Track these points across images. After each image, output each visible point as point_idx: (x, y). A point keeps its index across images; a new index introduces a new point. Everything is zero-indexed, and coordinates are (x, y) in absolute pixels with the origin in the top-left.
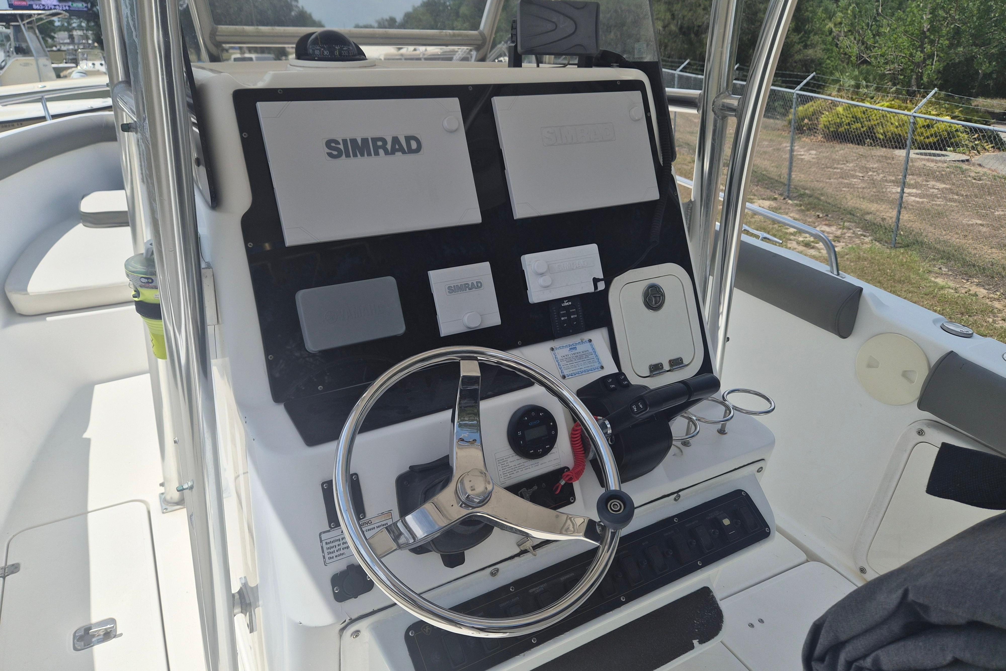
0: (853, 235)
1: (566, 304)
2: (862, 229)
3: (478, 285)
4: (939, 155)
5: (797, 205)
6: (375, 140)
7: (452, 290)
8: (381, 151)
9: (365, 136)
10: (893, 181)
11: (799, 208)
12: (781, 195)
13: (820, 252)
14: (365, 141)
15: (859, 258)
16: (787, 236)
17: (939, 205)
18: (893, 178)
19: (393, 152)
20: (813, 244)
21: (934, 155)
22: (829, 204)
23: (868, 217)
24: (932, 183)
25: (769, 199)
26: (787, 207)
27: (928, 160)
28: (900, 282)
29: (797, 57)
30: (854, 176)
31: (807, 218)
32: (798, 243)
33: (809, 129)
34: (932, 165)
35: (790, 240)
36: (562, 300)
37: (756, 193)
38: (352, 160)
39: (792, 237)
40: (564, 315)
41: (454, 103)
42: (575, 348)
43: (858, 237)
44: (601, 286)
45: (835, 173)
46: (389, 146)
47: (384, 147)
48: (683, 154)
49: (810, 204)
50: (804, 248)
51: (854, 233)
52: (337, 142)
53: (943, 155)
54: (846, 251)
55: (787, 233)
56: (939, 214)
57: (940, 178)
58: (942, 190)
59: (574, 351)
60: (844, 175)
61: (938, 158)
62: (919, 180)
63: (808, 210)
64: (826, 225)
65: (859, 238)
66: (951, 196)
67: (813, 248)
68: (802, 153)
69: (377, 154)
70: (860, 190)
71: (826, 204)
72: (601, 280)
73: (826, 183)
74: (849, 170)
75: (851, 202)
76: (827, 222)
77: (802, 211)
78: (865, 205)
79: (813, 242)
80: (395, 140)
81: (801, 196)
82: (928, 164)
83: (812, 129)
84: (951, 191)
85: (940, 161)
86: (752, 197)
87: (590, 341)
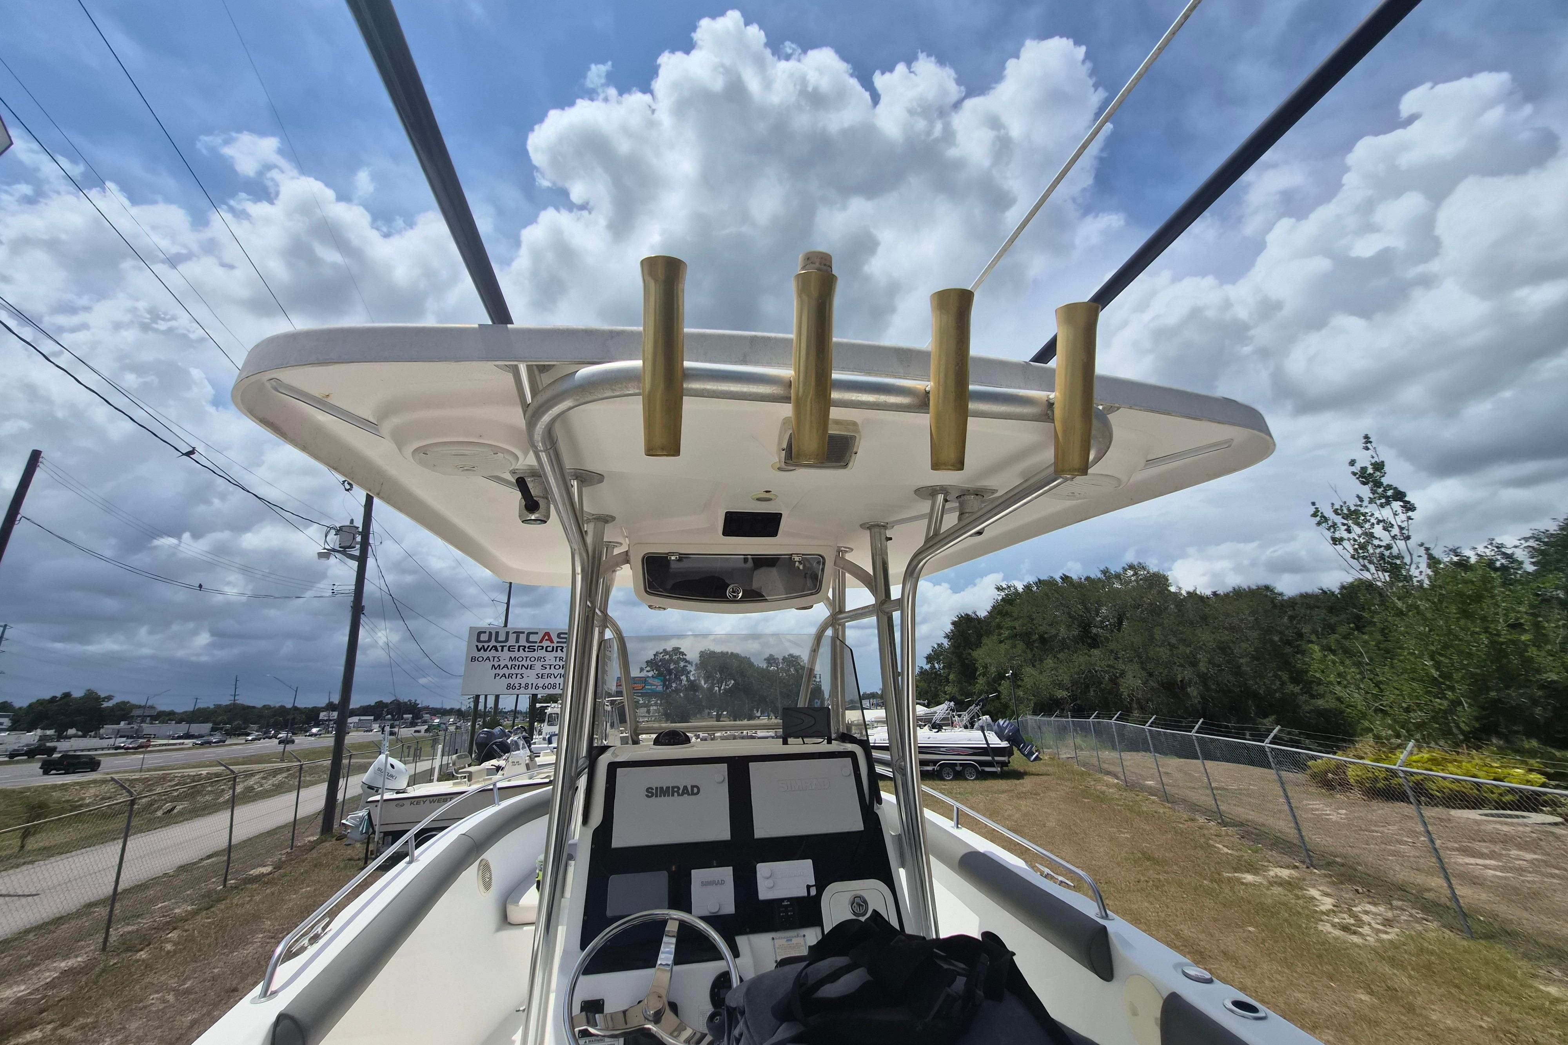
0: (1411, 919)
1: (785, 903)
2: (1422, 911)
3: (722, 882)
4: (1517, 817)
5: (1326, 876)
6: (673, 788)
7: (704, 884)
8: (676, 794)
9: (668, 785)
10: (1457, 850)
11: (1329, 880)
12: (1303, 862)
13: (1366, 940)
14: (668, 788)
15: (1422, 950)
16: (1316, 915)
17: (1534, 882)
18: (1456, 845)
19: (682, 795)
20: (1354, 928)
21: (1511, 816)
22: (1369, 876)
23: (1427, 895)
24: (1514, 852)
25: (1288, 867)
26: (1314, 877)
27: (1500, 823)
28: (1488, 987)
29: (1307, 708)
30: (1401, 842)
31: (1343, 893)
32: (1334, 925)
33: (1340, 784)
34: (1506, 828)
35: (1322, 921)
36: (783, 900)
37: (1271, 859)
38: (659, 799)
39: (1325, 917)
40: (783, 912)
41: (724, 766)
42: (791, 940)
43: (1418, 921)
44: (813, 892)
45: (1373, 838)
46: (680, 792)
47: (678, 792)
48: (1179, 811)
49: (1342, 875)
50: (1342, 933)
51: (1411, 915)
52: (652, 789)
53: (1524, 817)
54: (1402, 939)
55: (1316, 912)
56: (1535, 895)
57: (1524, 846)
58: (1532, 862)
59: (789, 943)
60: (1386, 840)
61: (1515, 820)
62: (1497, 848)
63: (1342, 883)
64: (1369, 903)
65: (1419, 923)
66: (1549, 870)
67: (1355, 933)
68: (1328, 812)
69: (673, 795)
70: (1412, 859)
71: (1364, 876)
72: (813, 886)
73: (1365, 849)
74: (1392, 834)
75: (1402, 874)
76: (1370, 900)
77: (1333, 883)
78: (1420, 879)
79: (1353, 925)
80: (685, 788)
81: (1329, 864)
82: (1498, 826)
83: (1344, 785)
84: (1547, 864)
85: (1519, 824)
86: (1266, 864)
87: (804, 936)
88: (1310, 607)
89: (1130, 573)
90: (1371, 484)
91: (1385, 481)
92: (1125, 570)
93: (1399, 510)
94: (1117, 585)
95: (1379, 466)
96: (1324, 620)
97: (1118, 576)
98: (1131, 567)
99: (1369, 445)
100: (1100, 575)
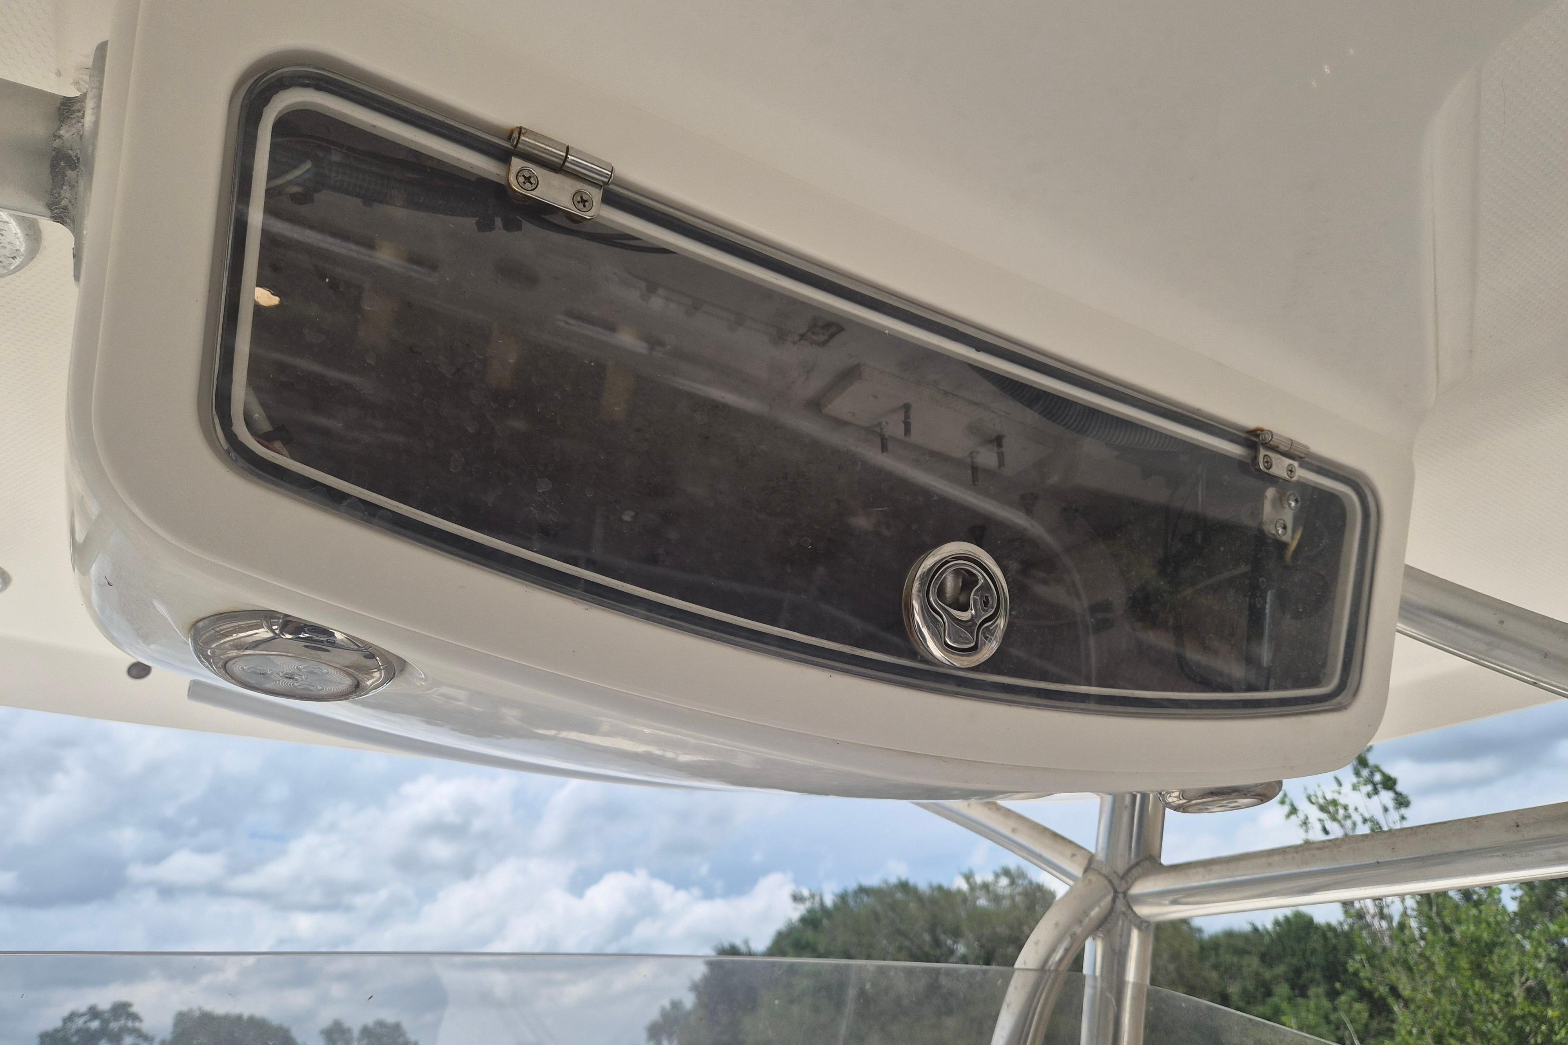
88: (1241, 952)
91: (1371, 759)
93: (1390, 804)
94: (982, 902)
96: (1257, 974)
97: (986, 886)
100: (959, 884)
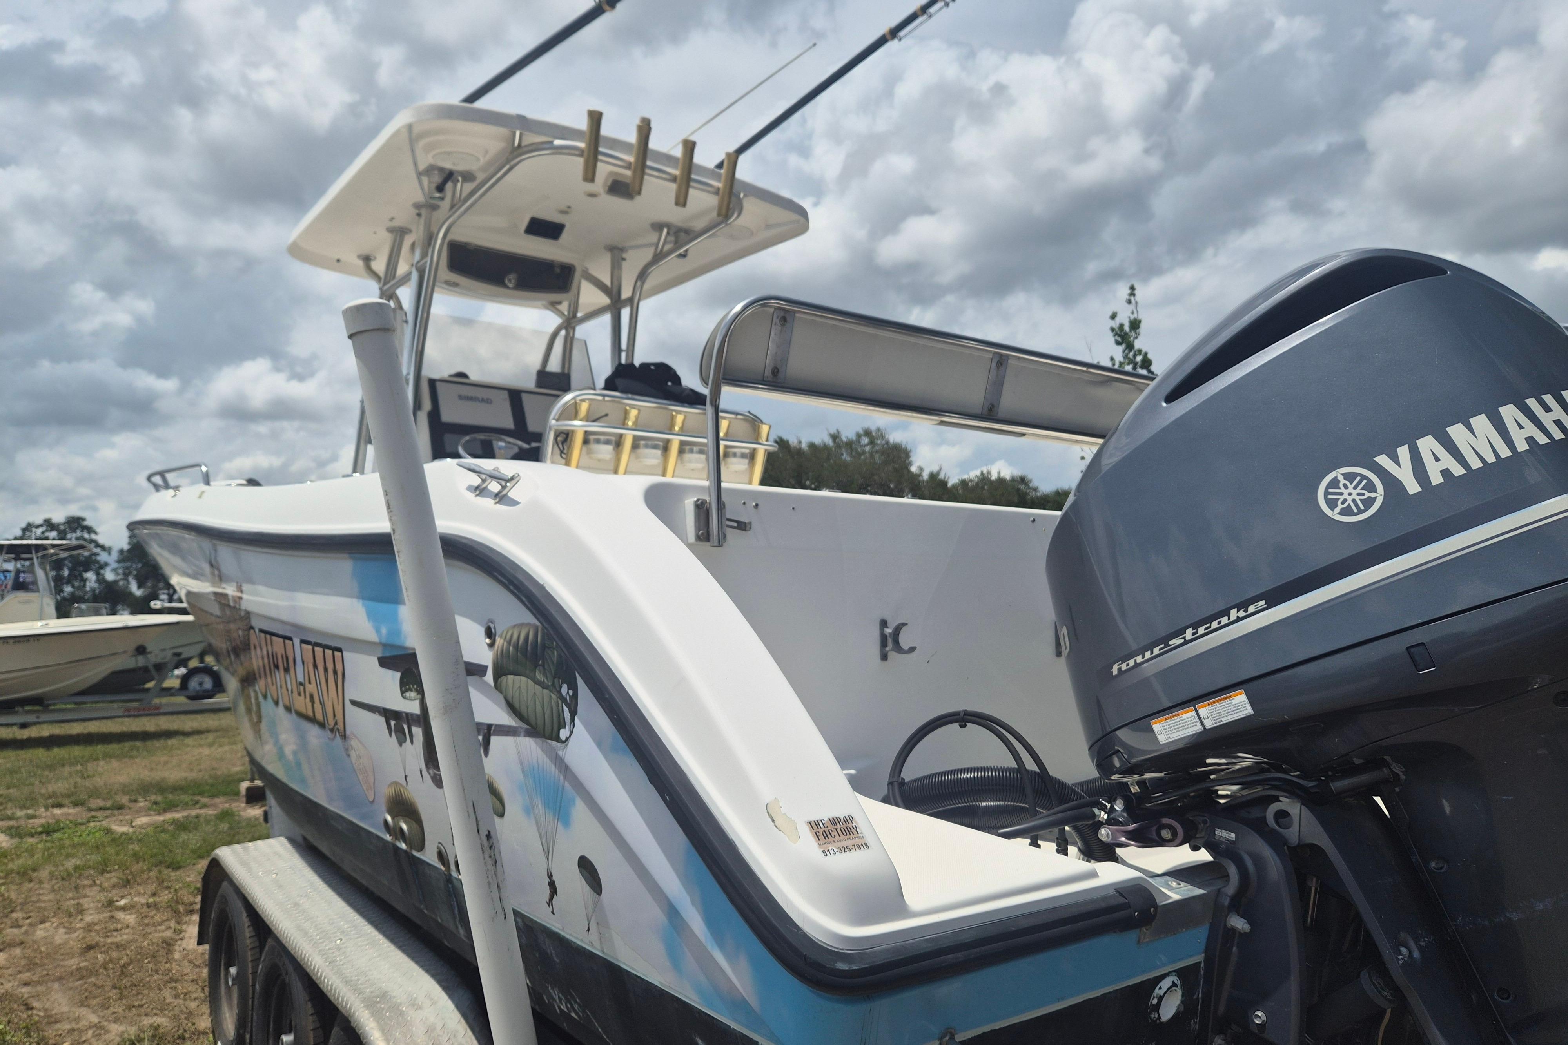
89: (865, 440)
90: (1124, 346)
91: (1137, 345)
92: (859, 436)
94: (846, 457)
95: (1135, 325)
97: (849, 444)
98: (867, 433)
99: (1132, 298)
100: (830, 442)
